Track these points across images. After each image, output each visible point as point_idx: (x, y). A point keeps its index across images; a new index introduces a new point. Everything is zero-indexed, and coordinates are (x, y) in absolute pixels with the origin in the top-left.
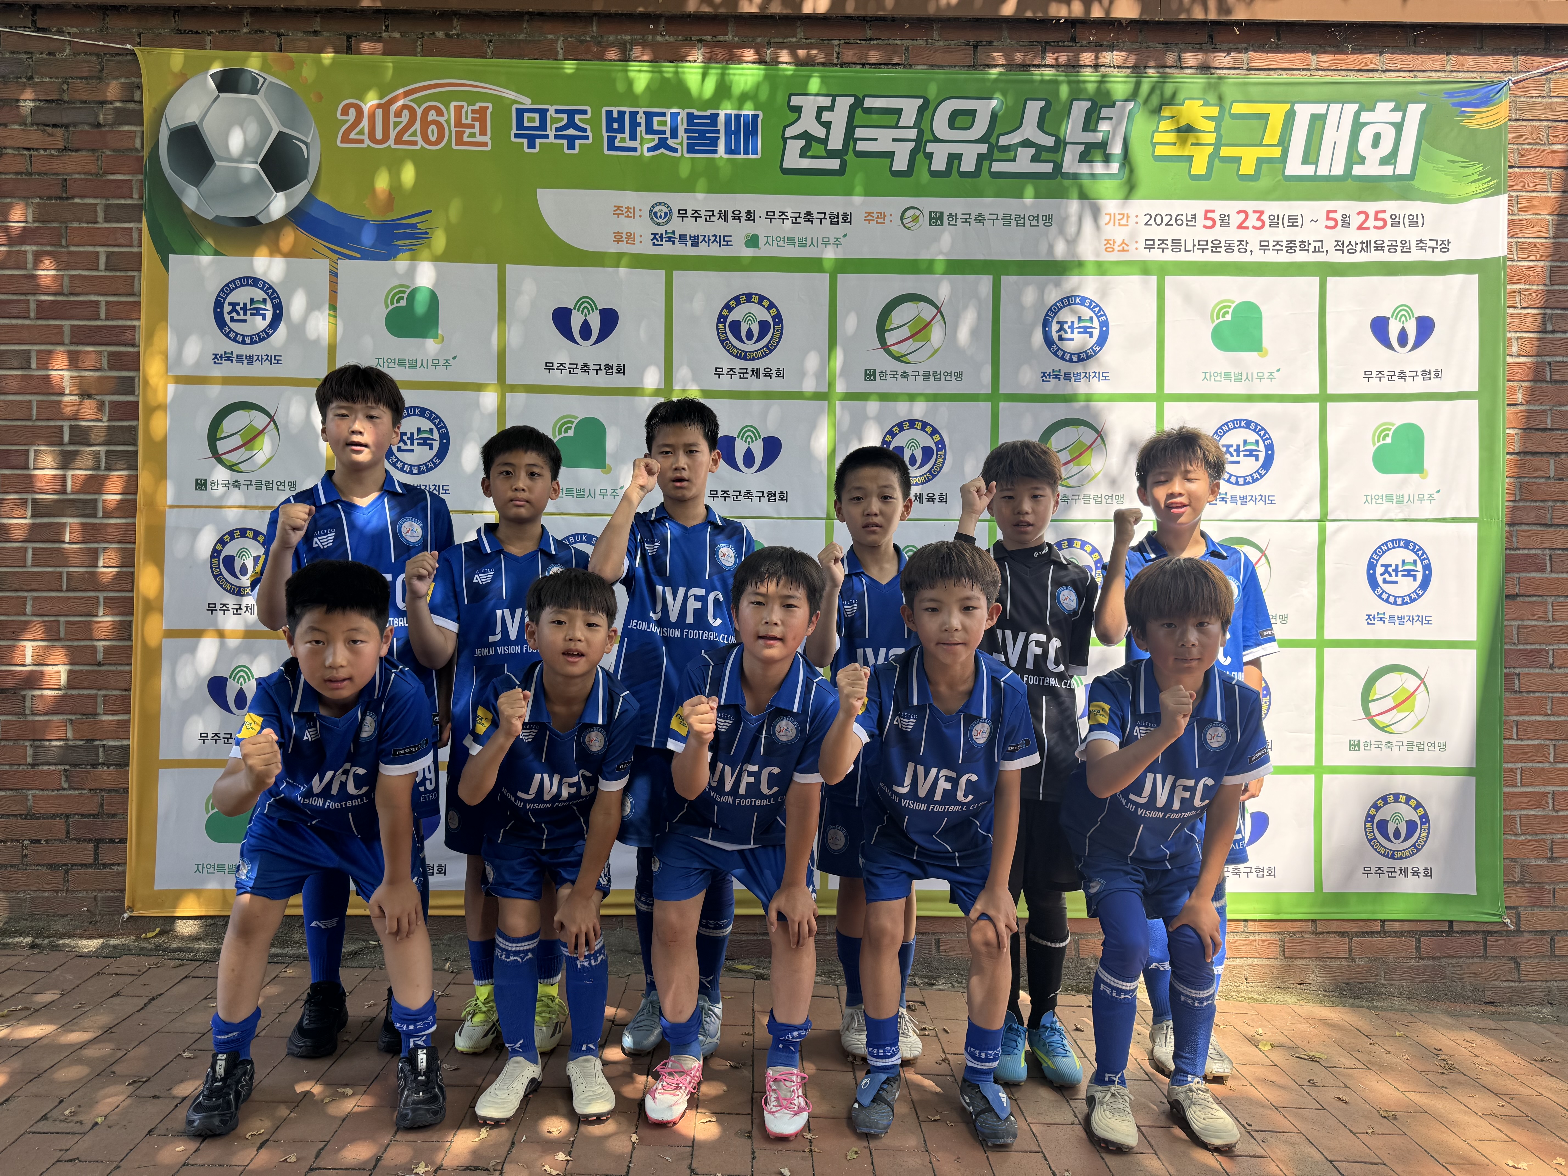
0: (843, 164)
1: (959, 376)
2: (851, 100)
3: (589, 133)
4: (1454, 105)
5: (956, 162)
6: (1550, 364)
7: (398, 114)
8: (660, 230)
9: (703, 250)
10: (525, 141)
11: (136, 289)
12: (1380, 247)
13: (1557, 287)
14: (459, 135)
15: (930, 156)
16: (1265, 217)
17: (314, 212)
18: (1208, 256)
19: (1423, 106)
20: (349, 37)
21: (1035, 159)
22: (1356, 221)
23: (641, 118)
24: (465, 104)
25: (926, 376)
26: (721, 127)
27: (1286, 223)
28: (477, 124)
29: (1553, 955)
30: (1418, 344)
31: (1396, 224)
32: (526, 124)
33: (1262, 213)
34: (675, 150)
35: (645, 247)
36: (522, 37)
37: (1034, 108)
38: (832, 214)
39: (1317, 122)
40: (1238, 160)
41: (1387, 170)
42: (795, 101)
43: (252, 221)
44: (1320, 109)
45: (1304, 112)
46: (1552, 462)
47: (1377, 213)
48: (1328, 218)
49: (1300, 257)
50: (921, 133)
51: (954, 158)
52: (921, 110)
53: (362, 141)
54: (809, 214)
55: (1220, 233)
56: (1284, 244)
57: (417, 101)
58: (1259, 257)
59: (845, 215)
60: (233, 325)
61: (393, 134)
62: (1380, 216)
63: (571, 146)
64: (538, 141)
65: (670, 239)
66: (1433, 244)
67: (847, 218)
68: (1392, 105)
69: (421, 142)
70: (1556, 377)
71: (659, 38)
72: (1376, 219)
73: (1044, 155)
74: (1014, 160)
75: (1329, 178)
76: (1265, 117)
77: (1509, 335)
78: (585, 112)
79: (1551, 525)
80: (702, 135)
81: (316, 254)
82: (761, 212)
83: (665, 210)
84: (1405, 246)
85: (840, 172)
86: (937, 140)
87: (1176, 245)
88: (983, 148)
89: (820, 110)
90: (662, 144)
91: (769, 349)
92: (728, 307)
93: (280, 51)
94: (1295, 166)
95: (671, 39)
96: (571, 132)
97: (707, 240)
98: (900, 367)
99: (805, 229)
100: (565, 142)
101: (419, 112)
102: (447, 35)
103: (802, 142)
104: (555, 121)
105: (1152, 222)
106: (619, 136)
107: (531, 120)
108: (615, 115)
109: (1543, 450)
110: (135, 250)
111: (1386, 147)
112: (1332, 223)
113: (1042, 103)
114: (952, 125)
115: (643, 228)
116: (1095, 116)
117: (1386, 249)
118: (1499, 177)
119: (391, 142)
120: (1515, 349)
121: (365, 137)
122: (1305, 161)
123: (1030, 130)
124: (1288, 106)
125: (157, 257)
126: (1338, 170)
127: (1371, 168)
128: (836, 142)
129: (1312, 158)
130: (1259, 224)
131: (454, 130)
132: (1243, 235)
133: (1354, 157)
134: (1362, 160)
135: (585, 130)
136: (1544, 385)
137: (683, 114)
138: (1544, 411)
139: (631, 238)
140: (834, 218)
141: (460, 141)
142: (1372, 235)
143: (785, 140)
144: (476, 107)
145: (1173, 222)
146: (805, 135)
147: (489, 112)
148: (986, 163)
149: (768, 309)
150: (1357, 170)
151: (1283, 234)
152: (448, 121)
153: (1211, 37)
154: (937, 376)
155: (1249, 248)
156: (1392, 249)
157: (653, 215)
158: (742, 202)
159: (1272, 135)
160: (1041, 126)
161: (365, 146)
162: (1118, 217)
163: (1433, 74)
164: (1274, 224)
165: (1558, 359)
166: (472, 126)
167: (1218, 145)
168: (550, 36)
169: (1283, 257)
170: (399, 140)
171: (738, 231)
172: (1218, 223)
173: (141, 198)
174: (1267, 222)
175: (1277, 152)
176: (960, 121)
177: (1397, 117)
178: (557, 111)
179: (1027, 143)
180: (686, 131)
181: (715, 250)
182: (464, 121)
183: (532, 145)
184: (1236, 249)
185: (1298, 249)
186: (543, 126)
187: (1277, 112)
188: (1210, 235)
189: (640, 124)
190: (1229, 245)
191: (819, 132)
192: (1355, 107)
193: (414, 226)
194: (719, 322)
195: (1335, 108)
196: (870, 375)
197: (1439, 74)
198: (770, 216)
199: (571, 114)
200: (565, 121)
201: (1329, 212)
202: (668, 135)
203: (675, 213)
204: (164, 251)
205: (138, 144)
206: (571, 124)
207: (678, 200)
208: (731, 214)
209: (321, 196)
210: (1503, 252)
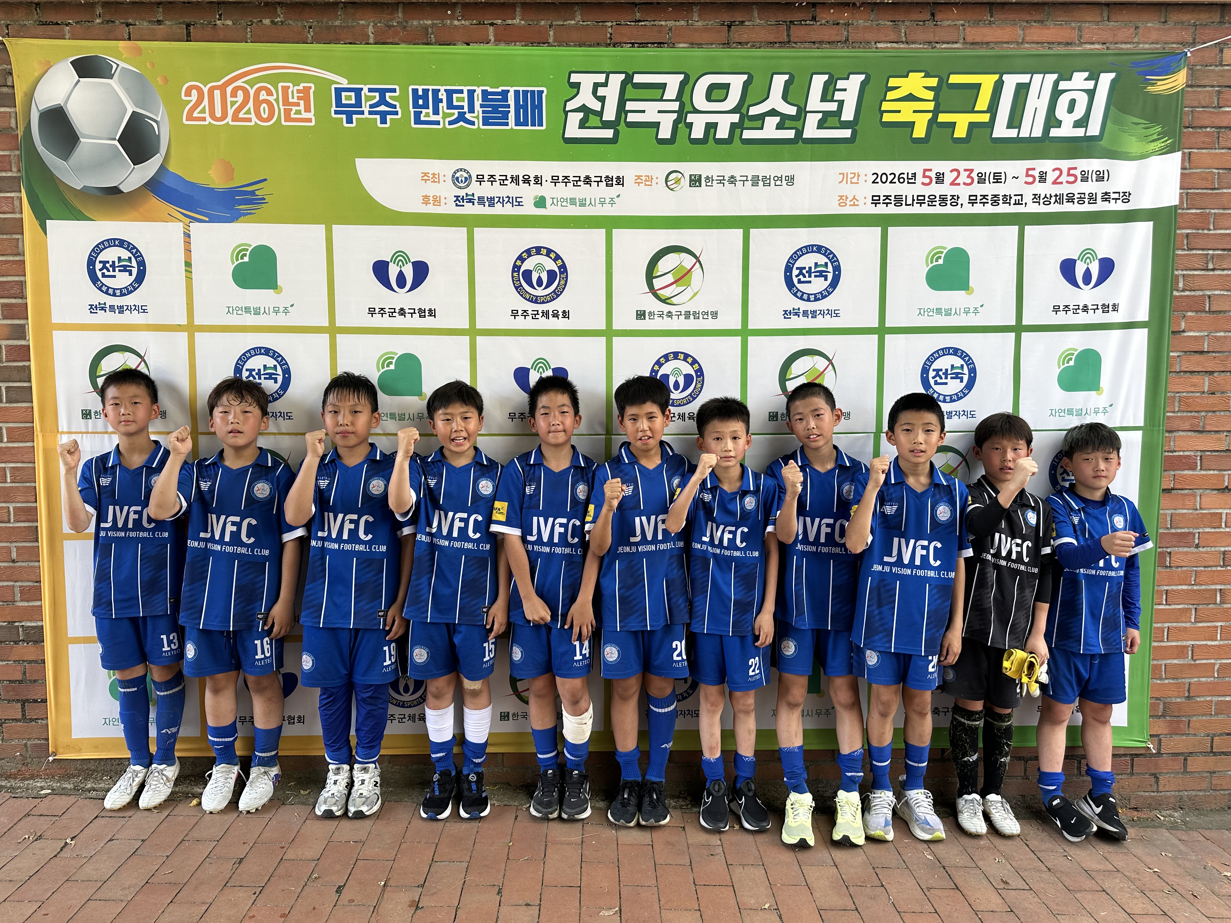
0: (616, 134)
1: (715, 315)
2: (623, 76)
3: (398, 109)
4: (1140, 73)
5: (712, 130)
6: (1209, 297)
7: (234, 94)
8: (462, 193)
9: (498, 210)
10: (344, 116)
11: (20, 250)
12: (1071, 200)
13: (1219, 232)
14: (287, 112)
15: (690, 126)
16: (974, 175)
17: (168, 182)
18: (925, 209)
19: (1112, 75)
20: (188, 26)
21: (779, 127)
22: (1051, 177)
23: (443, 95)
24: (291, 85)
25: (687, 315)
26: (511, 101)
27: (992, 180)
28: (302, 103)
29: (1185, 771)
30: (1099, 283)
31: (1085, 179)
32: (344, 102)
33: (971, 171)
34: (473, 123)
35: (450, 209)
36: (337, 23)
37: (779, 81)
38: (607, 177)
39: (1022, 90)
40: (953, 125)
41: (1080, 132)
42: (575, 78)
43: (115, 191)
44: (1024, 78)
45: (1011, 81)
46: (1207, 379)
47: (1069, 169)
48: (1027, 175)
49: (1002, 209)
50: (682, 106)
51: (711, 127)
52: (683, 84)
53: (204, 119)
54: (587, 177)
55: (936, 190)
56: (989, 198)
57: (251, 83)
58: (968, 209)
59: (618, 178)
60: (104, 280)
61: (230, 112)
62: (1072, 172)
63: (384, 121)
64: (354, 117)
65: (471, 201)
66: (1116, 196)
67: (620, 181)
68: (1086, 74)
69: (254, 119)
70: (1214, 308)
71: (456, 23)
72: (1069, 175)
73: (788, 123)
74: (762, 128)
75: (1030, 140)
76: (977, 87)
77: (1176, 273)
78: (394, 91)
79: (1203, 432)
80: (495, 109)
81: (172, 217)
82: (547, 177)
83: (466, 175)
84: (1092, 199)
85: (614, 140)
86: (696, 111)
87: (899, 200)
88: (735, 118)
89: (596, 86)
90: (461, 117)
91: (557, 294)
92: (521, 258)
93: (129, 39)
94: (1001, 130)
95: (467, 23)
96: (383, 108)
97: (501, 200)
98: (666, 308)
99: (584, 191)
100: (378, 117)
101: (252, 92)
102: (273, 22)
103: (581, 115)
104: (369, 99)
105: (878, 180)
106: (424, 111)
107: (348, 98)
108: (420, 93)
109: (1200, 369)
110: (18, 216)
111: (1079, 112)
112: (1030, 179)
113: (786, 77)
114: (709, 98)
115: (448, 191)
116: (831, 88)
117: (1076, 201)
118: (1174, 137)
119: (229, 119)
120: (1181, 285)
121: (207, 115)
122: (1010, 126)
123: (775, 101)
124: (996, 77)
125: (36, 223)
126: (1038, 132)
127: (1066, 130)
128: (610, 115)
129: (1016, 123)
130: (969, 181)
131: (282, 108)
132: (954, 190)
133: (1052, 121)
134: (1059, 124)
135: (395, 107)
136: (1204, 315)
137: (478, 91)
138: (1202, 337)
139: (437, 201)
140: (609, 181)
141: (288, 118)
142: (1064, 189)
143: (566, 113)
144: (301, 87)
145: (896, 180)
146: (583, 109)
147: (312, 91)
148: (738, 131)
149: (555, 260)
150: (1054, 133)
151: (989, 189)
152: (277, 100)
153: (933, 15)
154: (697, 316)
155: (960, 202)
156: (1081, 201)
157: (455, 180)
158: (531, 168)
159: (983, 102)
160: (785, 97)
161: (207, 123)
162: (850, 176)
163: (1123, 46)
164: (982, 181)
165: (1217, 292)
166: (298, 105)
167: (936, 112)
168: (362, 22)
169: (989, 209)
170: (235, 118)
171: (529, 193)
172: (934, 180)
173: (19, 171)
174: (976, 179)
175: (986, 118)
176: (716, 94)
177: (1090, 85)
178: (370, 90)
179: (773, 113)
180: (482, 106)
181: (508, 210)
182: (291, 100)
183: (350, 121)
184: (949, 202)
185: (1001, 202)
186: (358, 104)
187: (987, 82)
188: (927, 191)
189: (441, 101)
190: (943, 200)
191: (596, 105)
192: (1055, 76)
193: (253, 193)
194: (513, 271)
195: (1038, 78)
196: (641, 315)
197: (1129, 46)
198: (555, 180)
199: (382, 92)
200: (377, 99)
201: (1028, 170)
202: (466, 109)
203: (474, 178)
204: (42, 217)
205: (13, 125)
206: (382, 101)
207: (476, 167)
208: (521, 178)
209: (172, 168)
210: (1175, 201)
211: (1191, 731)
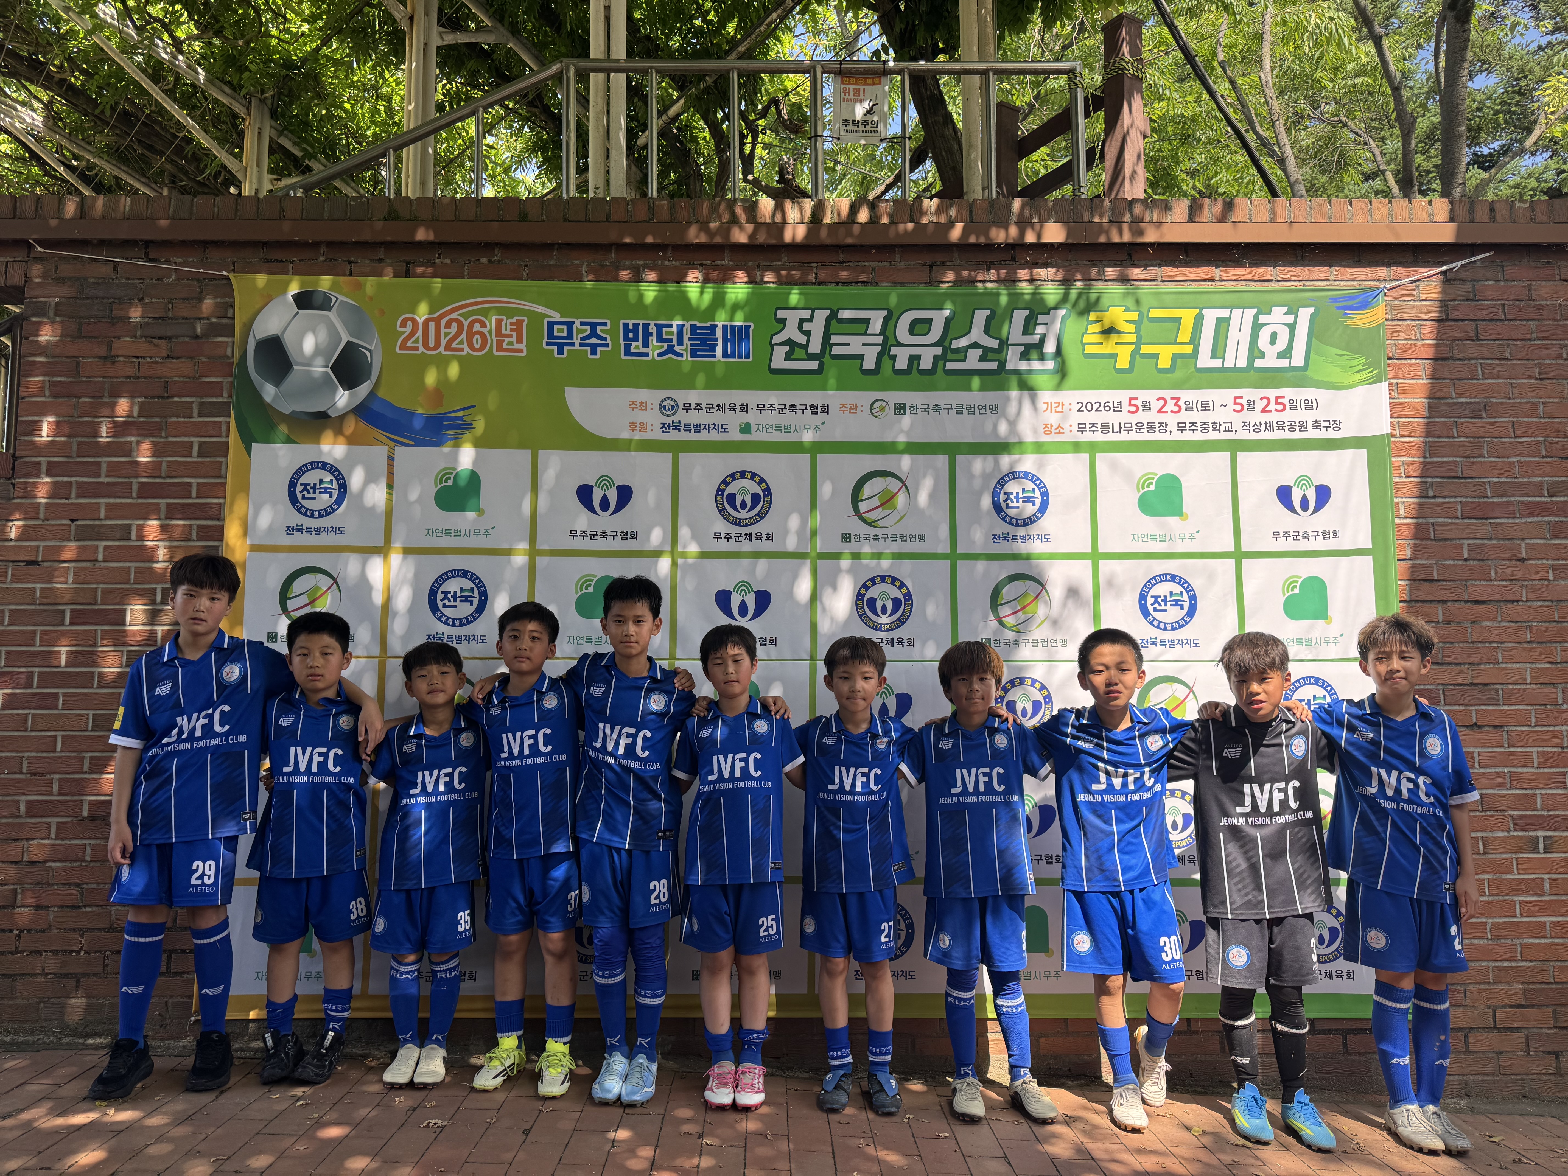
0: (821, 365)
1: (923, 538)
2: (828, 312)
3: (609, 341)
4: (1338, 308)
5: (916, 362)
6: (1433, 524)
7: (448, 325)
8: (669, 420)
9: (704, 436)
10: (555, 348)
11: (223, 473)
12: (1281, 427)
13: (1435, 459)
14: (500, 344)
15: (893, 358)
16: (1181, 403)
17: (376, 407)
18: (1133, 436)
19: (1311, 310)
20: (408, 263)
21: (982, 358)
22: (1260, 405)
23: (652, 329)
24: (504, 318)
25: (894, 538)
26: (719, 334)
27: (1200, 408)
28: (514, 334)
29: (1468, 1051)
30: (1318, 508)
31: (1293, 407)
32: (556, 334)
33: (1178, 399)
34: (681, 355)
35: (655, 434)
36: (552, 262)
37: (981, 317)
38: (812, 405)
39: (1222, 324)
40: (1156, 356)
41: (1284, 363)
42: (781, 314)
43: (323, 416)
44: (1225, 313)
45: (1211, 316)
46: (1440, 609)
47: (1277, 398)
48: (1235, 403)
49: (1213, 435)
50: (886, 339)
51: (914, 359)
52: (886, 320)
53: (417, 349)
54: (793, 406)
55: (1143, 417)
56: (1199, 425)
57: (466, 316)
58: (1177, 436)
59: (823, 406)
60: (304, 502)
61: (444, 342)
62: (1280, 400)
63: (594, 353)
64: (566, 348)
65: (676, 428)
66: (1327, 424)
67: (825, 409)
68: (1285, 309)
69: (467, 349)
70: (1440, 535)
71: (667, 263)
72: (1277, 403)
73: (990, 355)
74: (964, 360)
75: (1235, 370)
76: (1178, 320)
77: (1396, 500)
78: (605, 324)
79: (1443, 664)
80: (703, 342)
81: (377, 442)
82: (753, 405)
83: (673, 403)
84: (1303, 426)
85: (819, 371)
86: (899, 344)
87: (1105, 428)
88: (939, 351)
89: (802, 321)
90: (670, 350)
91: (760, 517)
92: (725, 482)
93: (350, 275)
94: (1205, 360)
95: (678, 263)
96: (594, 340)
97: (707, 427)
98: (872, 531)
99: (789, 418)
100: (589, 349)
101: (466, 324)
102: (490, 261)
103: (787, 348)
104: (580, 331)
105: (1084, 408)
106: (634, 344)
107: (559, 330)
108: (631, 327)
109: (1432, 598)
110: (224, 439)
111: (1282, 343)
112: (1238, 408)
113: (988, 312)
114: (912, 332)
115: (653, 419)
116: (1033, 322)
117: (1287, 428)
118: (1380, 368)
119: (442, 348)
120: (1402, 512)
121: (420, 345)
122: (1214, 356)
123: (977, 334)
124: (1197, 311)
125: (241, 446)
126: (1242, 363)
127: (1270, 361)
128: (815, 347)
129: (1220, 354)
130: (1176, 409)
131: (495, 339)
132: (1162, 418)
133: (1255, 352)
134: (1262, 355)
135: (605, 339)
136: (1429, 542)
137: (688, 326)
138: (1431, 565)
139: (643, 427)
140: (814, 409)
141: (500, 348)
142: (1274, 417)
143: (772, 346)
144: (514, 320)
145: (1102, 408)
146: (789, 342)
147: (525, 324)
148: (941, 363)
149: (759, 483)
150: (1258, 363)
151: (1198, 417)
152: (490, 332)
153: (1130, 255)
154: (903, 539)
155: (1168, 429)
156: (1292, 428)
157: (662, 407)
158: (738, 397)
159: (1185, 335)
160: (987, 331)
161: (419, 352)
162: (1054, 405)
163: (1319, 283)
164: (1189, 409)
165: (1440, 520)
166: (510, 336)
167: (1138, 344)
168: (576, 262)
169: (1198, 436)
170: (448, 347)
171: (734, 420)
172: (1141, 408)
173: (230, 396)
174: (1183, 407)
175: (1189, 349)
176: (918, 328)
177: (1290, 319)
178: (582, 324)
179: (975, 346)
180: (690, 339)
181: (714, 436)
182: (504, 332)
183: (560, 352)
184: (1157, 430)
185: (1211, 429)
186: (570, 335)
187: (1188, 316)
188: (1134, 419)
189: (651, 334)
190: (1151, 427)
191: (801, 339)
192: (1255, 311)
193: (461, 418)
194: (717, 495)
195: (1237, 312)
196: (846, 538)
197: (1324, 283)
198: (761, 408)
199: (594, 326)
200: (589, 332)
201: (1236, 398)
202: (675, 342)
203: (681, 406)
204: (248, 440)
205: (229, 352)
206: (593, 334)
207: (683, 396)
208: (727, 406)
209: (382, 393)
210: (1387, 430)
211: (1469, 1002)
